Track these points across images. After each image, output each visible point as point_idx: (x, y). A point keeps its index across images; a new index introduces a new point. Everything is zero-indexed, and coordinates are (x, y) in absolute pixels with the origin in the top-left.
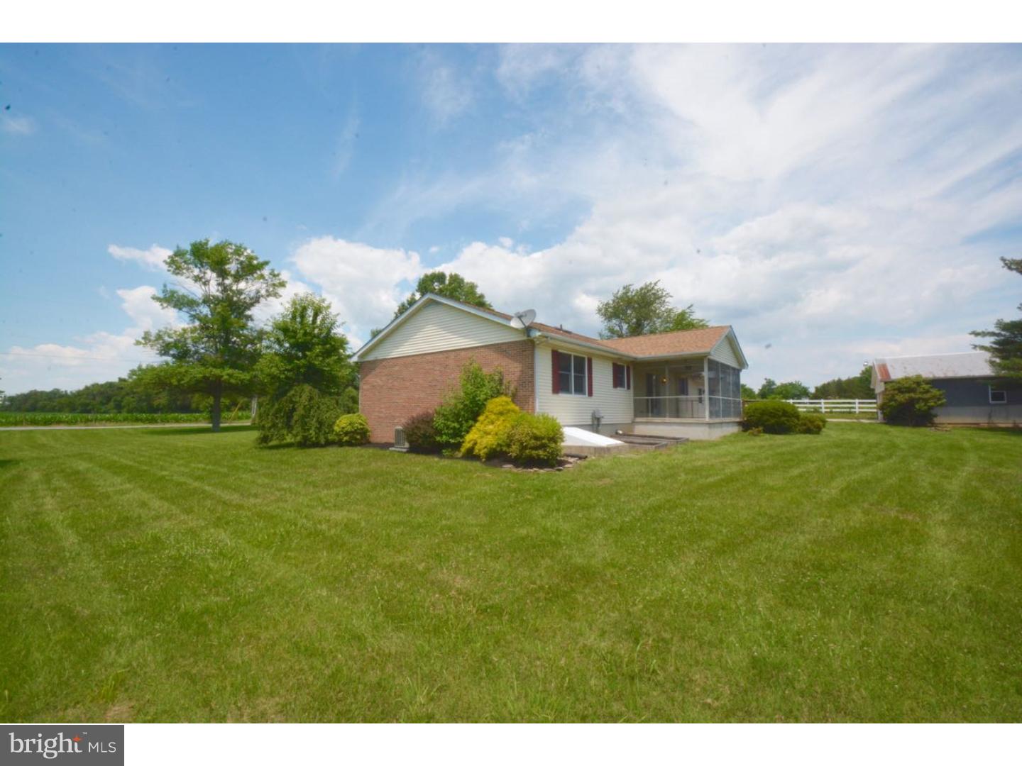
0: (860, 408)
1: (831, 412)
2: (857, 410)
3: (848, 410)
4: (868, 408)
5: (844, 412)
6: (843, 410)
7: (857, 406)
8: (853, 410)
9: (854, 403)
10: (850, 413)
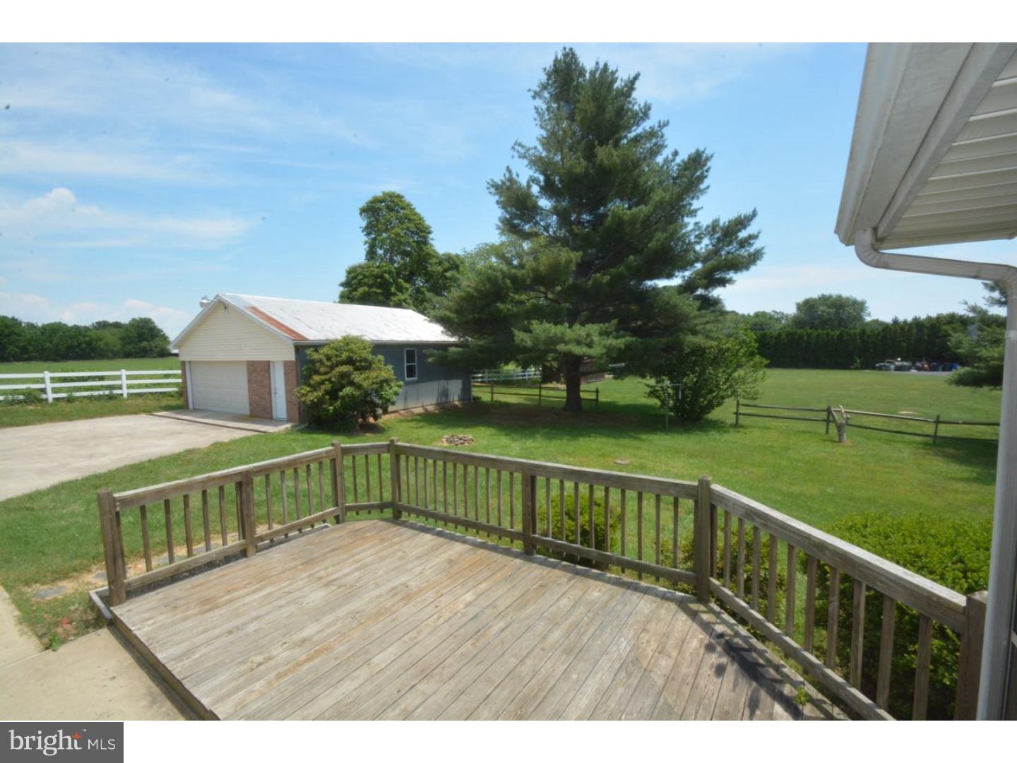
0: (129, 387)
1: (70, 400)
2: (125, 392)
3: (107, 392)
4: (147, 386)
5: (100, 398)
6: (96, 393)
7: (125, 382)
8: (116, 392)
9: (119, 378)
10: (111, 397)
